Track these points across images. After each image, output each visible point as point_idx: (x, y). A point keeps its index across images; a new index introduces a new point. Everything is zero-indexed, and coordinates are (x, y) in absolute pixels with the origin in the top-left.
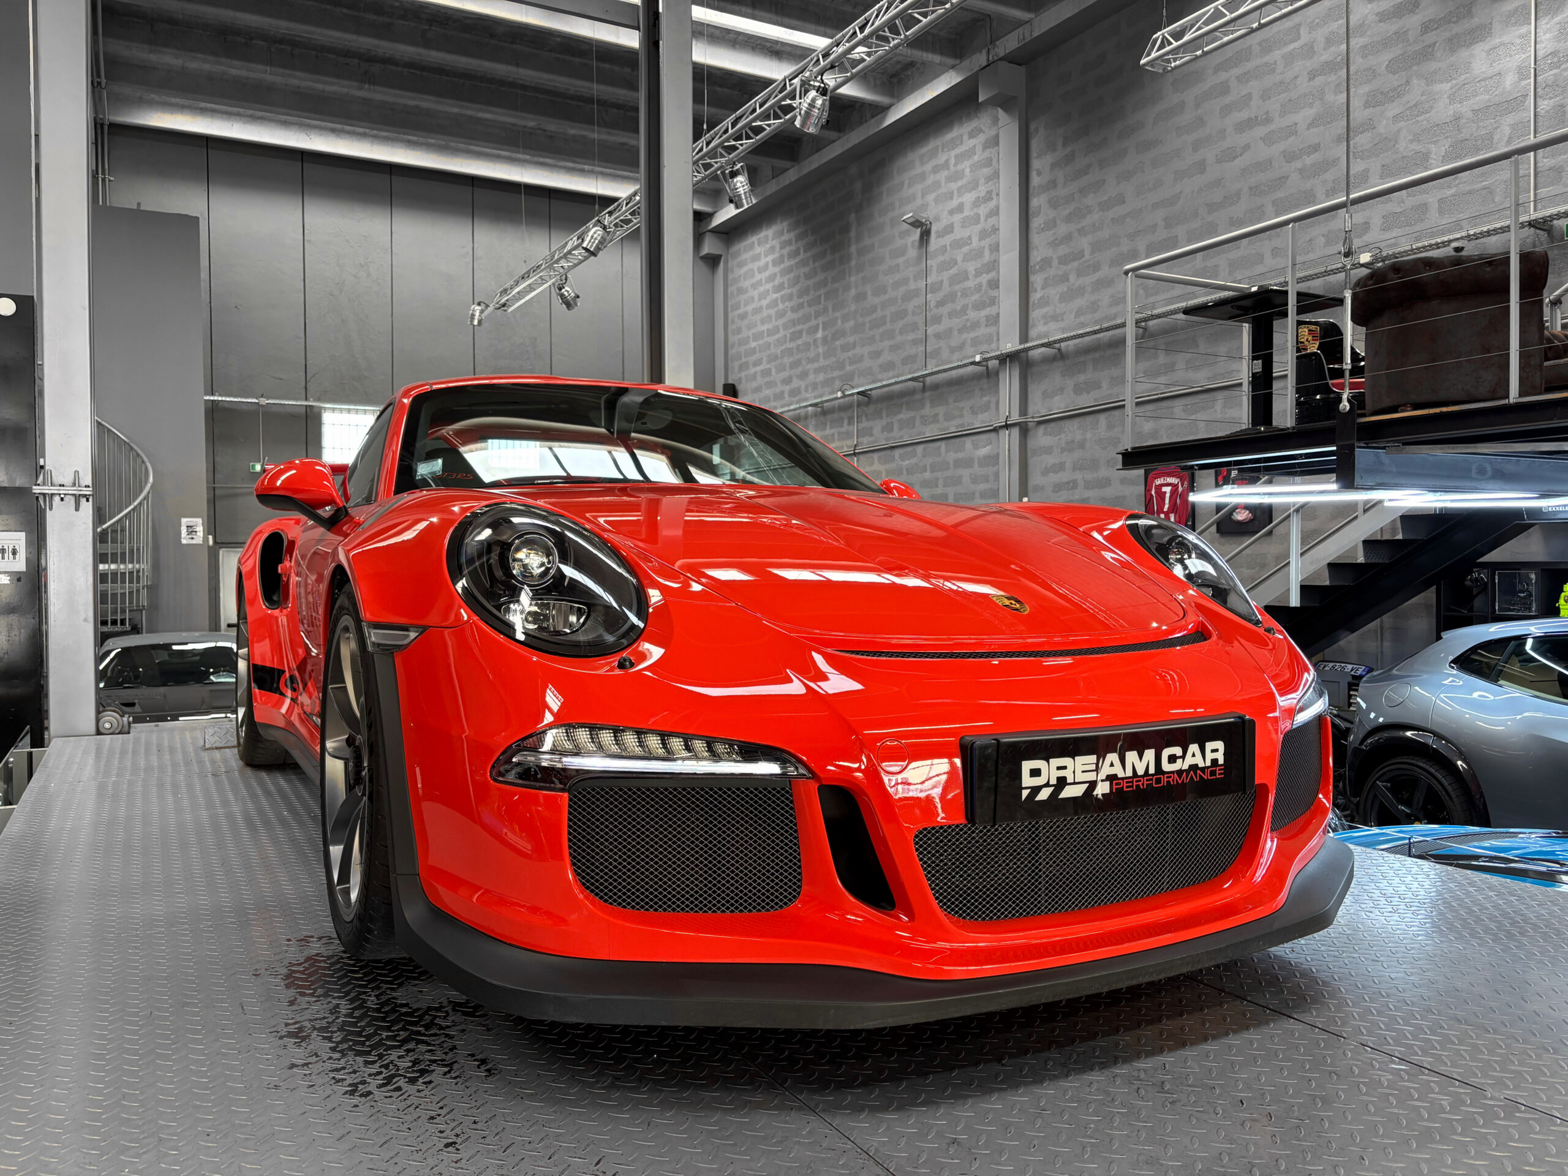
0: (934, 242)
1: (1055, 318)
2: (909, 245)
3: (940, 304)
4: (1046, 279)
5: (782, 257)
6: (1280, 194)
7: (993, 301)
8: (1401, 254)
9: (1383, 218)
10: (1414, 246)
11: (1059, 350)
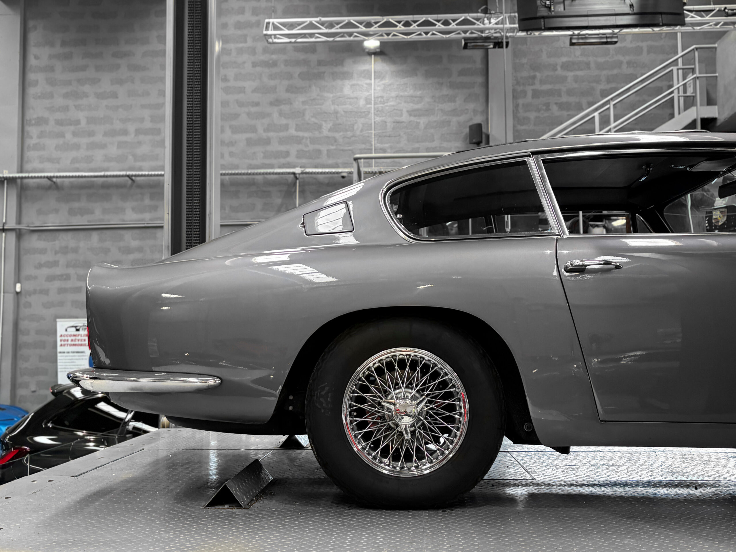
1: (51, 160)
4: (41, 132)
8: (315, 173)
9: (298, 151)
10: (320, 170)
11: (54, 183)
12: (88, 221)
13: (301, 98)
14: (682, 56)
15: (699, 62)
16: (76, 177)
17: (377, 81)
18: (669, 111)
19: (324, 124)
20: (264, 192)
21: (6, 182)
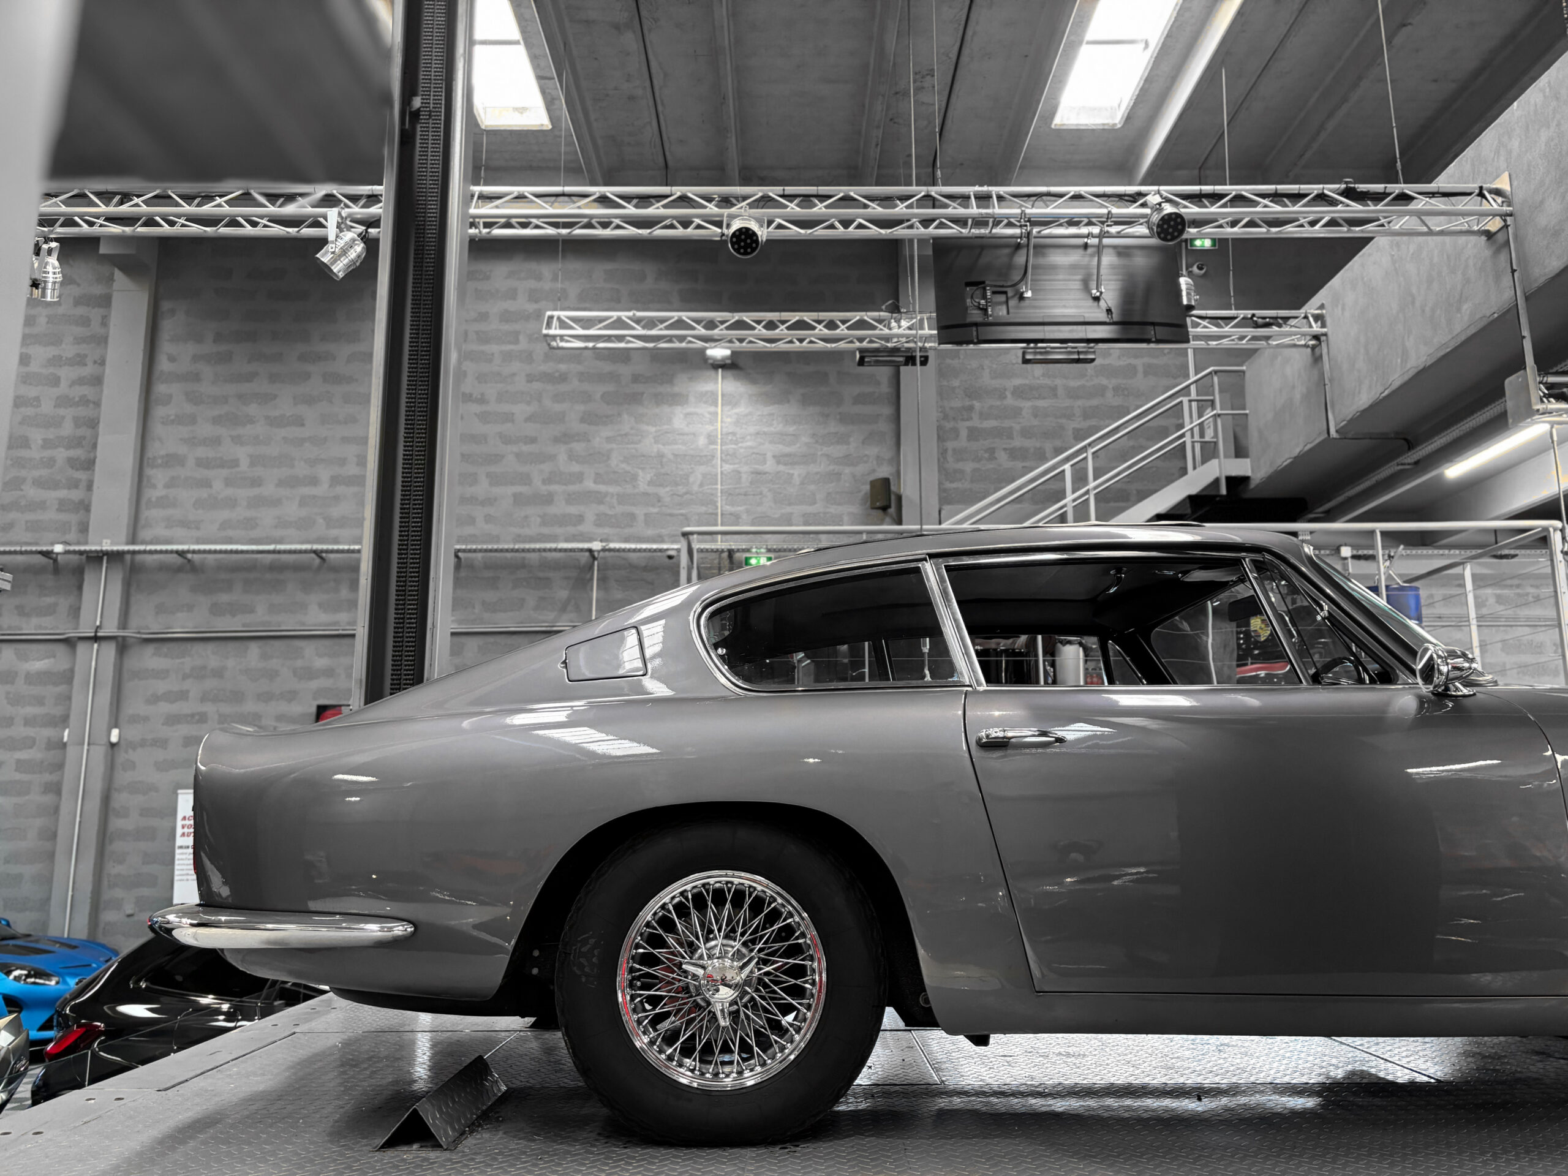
1: (186, 524)
4: (171, 478)
7: (81, 484)
8: (624, 550)
9: (597, 515)
10: (633, 546)
11: (189, 561)
12: (244, 625)
13: (606, 432)
14: (1195, 382)
15: (1221, 391)
16: (226, 552)
17: (726, 408)
18: (1180, 464)
19: (640, 473)
20: (540, 579)
21: (105, 558)
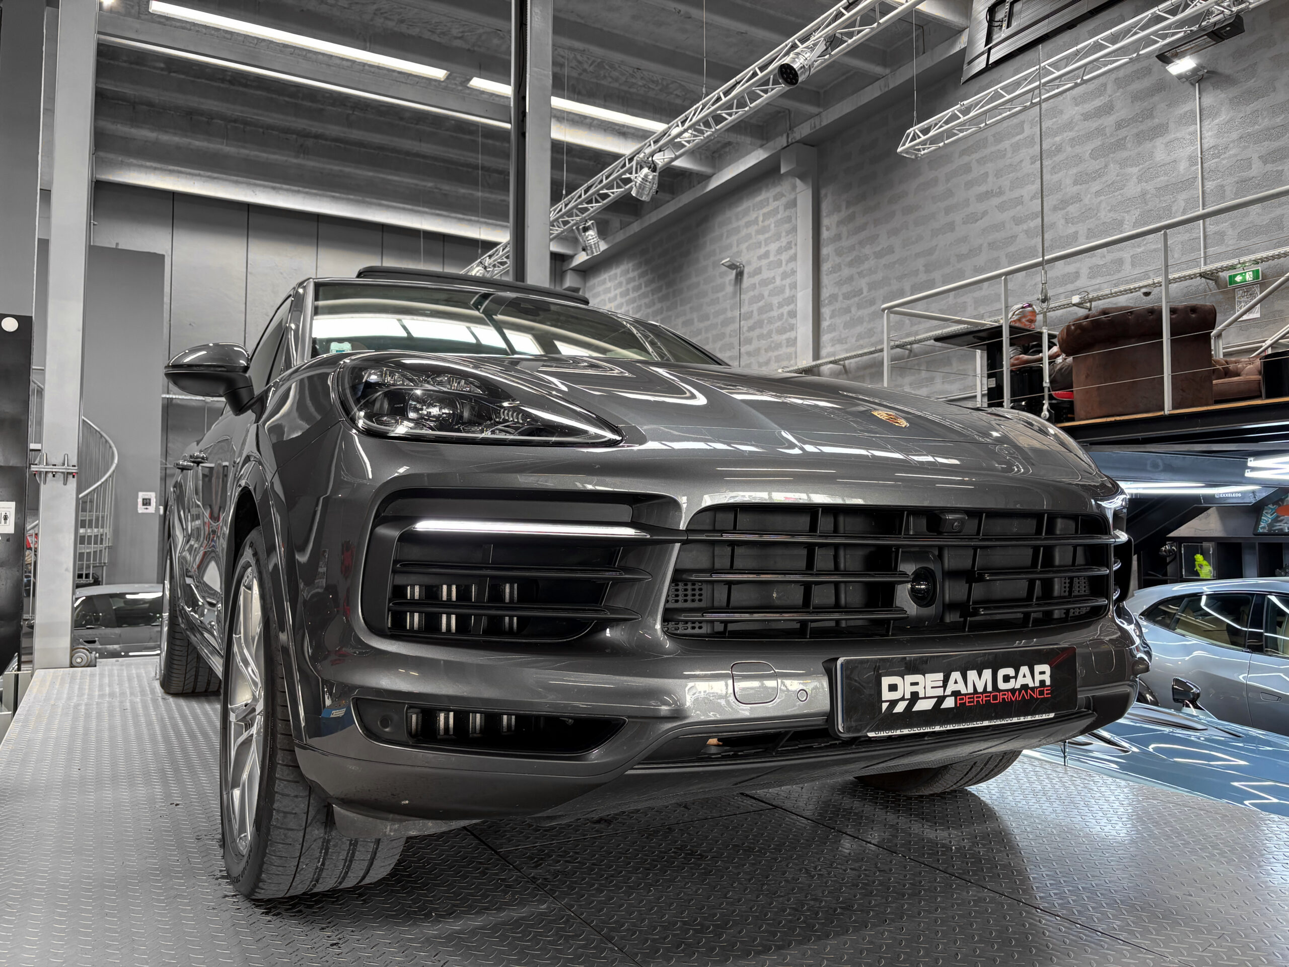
0: (747, 281)
1: (840, 341)
2: (727, 282)
3: (751, 329)
4: (833, 311)
5: (628, 290)
6: (1012, 249)
7: (792, 328)
9: (1090, 268)
10: (1114, 290)
16: (858, 356)
17: (1205, 123)
19: (1127, 217)
